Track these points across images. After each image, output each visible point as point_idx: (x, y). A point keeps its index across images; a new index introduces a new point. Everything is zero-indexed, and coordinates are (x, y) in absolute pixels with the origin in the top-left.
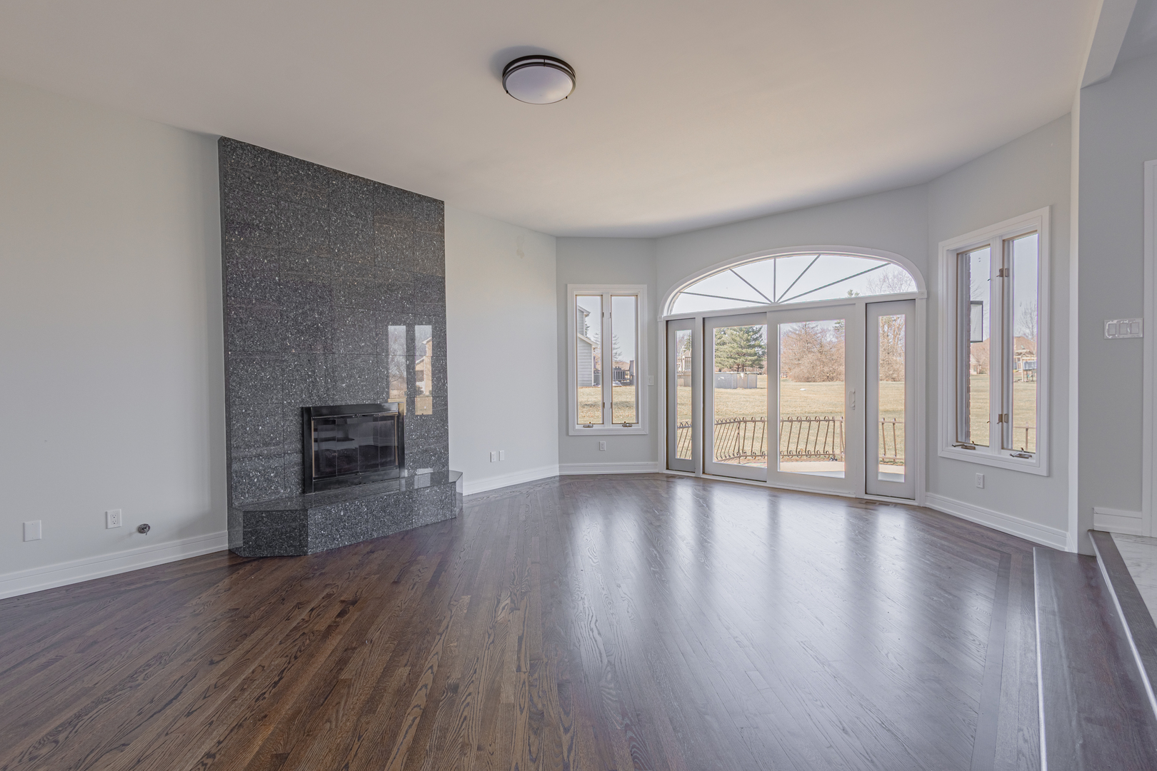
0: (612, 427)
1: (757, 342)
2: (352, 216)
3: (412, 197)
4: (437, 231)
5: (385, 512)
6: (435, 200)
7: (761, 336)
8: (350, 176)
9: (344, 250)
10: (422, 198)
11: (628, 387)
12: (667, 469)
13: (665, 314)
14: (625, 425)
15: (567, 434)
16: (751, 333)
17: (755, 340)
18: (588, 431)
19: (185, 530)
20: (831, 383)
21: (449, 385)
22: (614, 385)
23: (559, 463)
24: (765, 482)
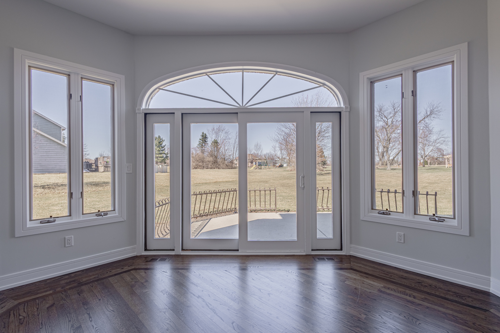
0: (82, 218)
1: (163, 152)
7: (165, 149)
11: (94, 173)
12: (146, 249)
13: (144, 107)
14: (99, 214)
15: (14, 236)
16: (161, 148)
17: (162, 151)
18: (48, 227)
20: (196, 170)
22: (84, 172)
24: (238, 250)
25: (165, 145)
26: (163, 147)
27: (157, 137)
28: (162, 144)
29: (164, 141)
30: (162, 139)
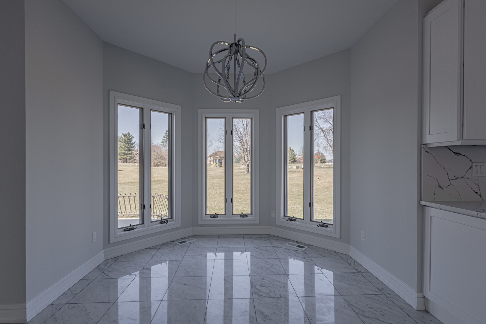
1: (133, 149)
17: (132, 147)
20: (156, 167)
25: (135, 142)
26: (132, 144)
27: (127, 134)
28: (131, 141)
29: (134, 137)
30: (131, 136)
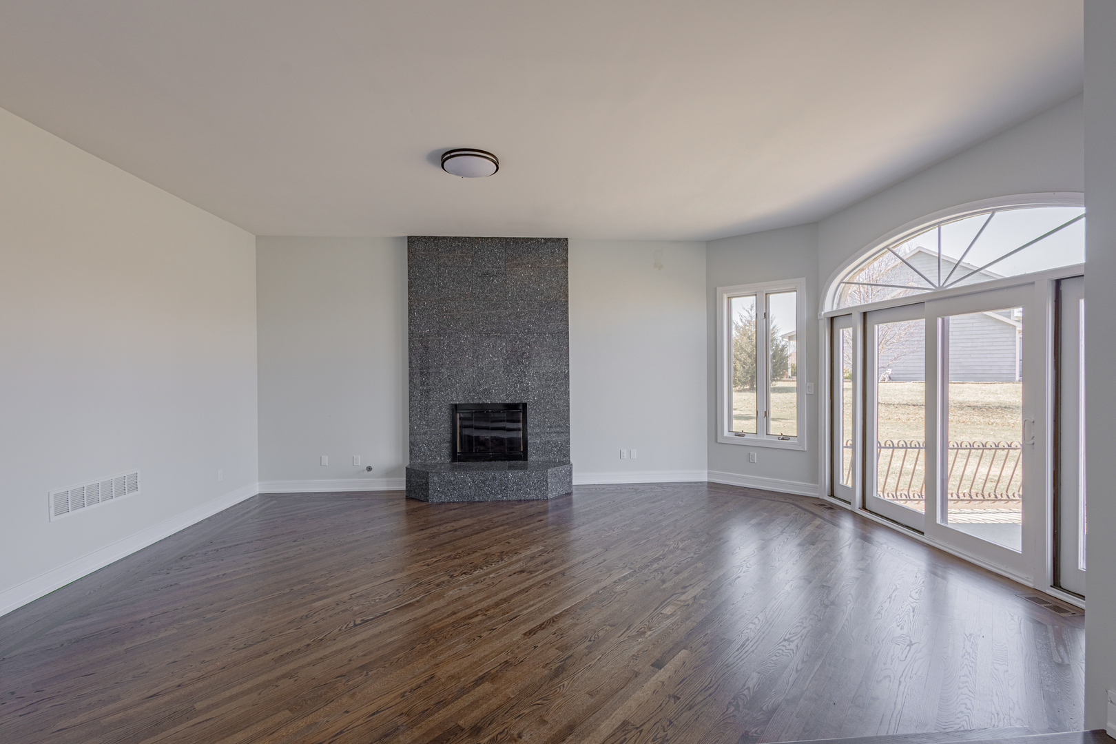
0: (765, 438)
2: (489, 267)
3: (538, 242)
4: (561, 263)
5: (485, 484)
6: (559, 239)
8: (488, 238)
9: (483, 292)
10: (547, 240)
12: (832, 495)
13: (829, 309)
14: (781, 437)
15: (716, 441)
18: (739, 440)
19: (389, 473)
21: (571, 390)
23: (709, 469)
24: (923, 533)
